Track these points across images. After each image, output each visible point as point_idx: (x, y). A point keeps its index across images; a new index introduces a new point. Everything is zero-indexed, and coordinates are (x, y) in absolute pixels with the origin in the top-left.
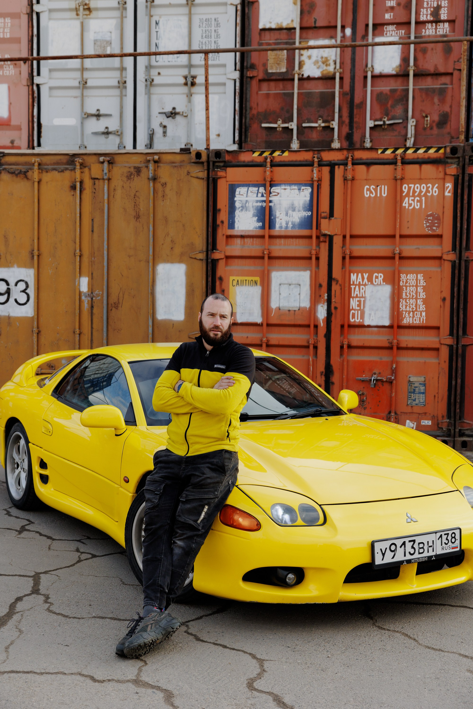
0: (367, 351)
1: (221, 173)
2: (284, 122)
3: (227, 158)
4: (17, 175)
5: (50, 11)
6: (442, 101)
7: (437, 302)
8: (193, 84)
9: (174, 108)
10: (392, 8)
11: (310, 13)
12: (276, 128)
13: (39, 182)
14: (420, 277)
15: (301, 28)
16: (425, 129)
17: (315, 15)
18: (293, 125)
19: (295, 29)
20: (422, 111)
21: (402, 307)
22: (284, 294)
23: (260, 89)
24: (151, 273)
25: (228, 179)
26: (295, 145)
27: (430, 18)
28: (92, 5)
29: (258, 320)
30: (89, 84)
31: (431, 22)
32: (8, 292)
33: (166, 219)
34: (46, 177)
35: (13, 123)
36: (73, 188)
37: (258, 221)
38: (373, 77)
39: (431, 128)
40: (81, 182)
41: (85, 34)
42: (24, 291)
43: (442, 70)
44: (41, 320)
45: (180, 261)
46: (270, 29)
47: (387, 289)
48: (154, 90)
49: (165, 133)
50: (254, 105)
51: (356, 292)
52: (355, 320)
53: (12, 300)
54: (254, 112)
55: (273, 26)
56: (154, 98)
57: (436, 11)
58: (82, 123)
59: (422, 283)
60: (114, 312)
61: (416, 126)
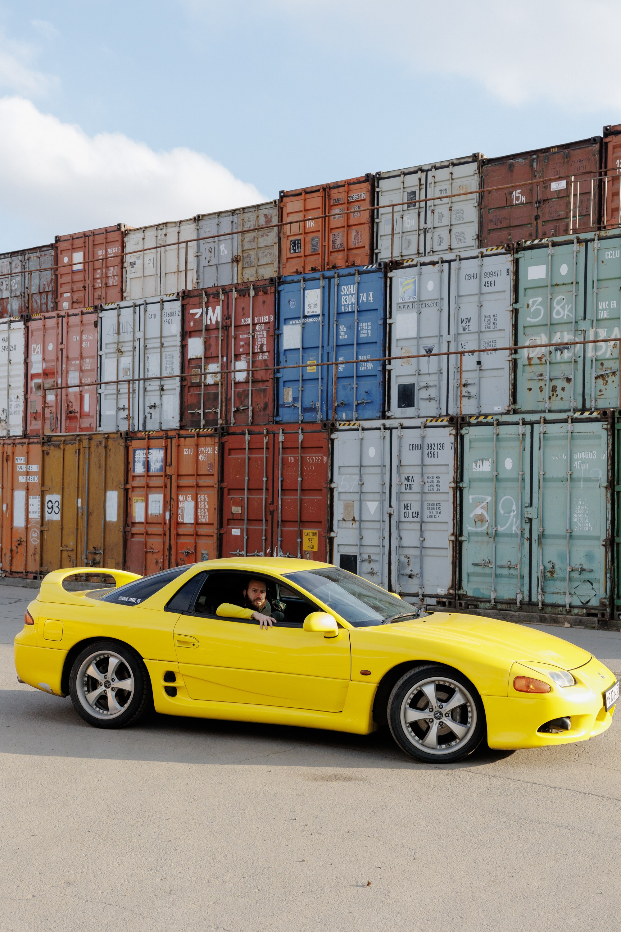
0: (187, 537)
1: (130, 444)
2: (198, 410)
3: (132, 435)
4: (56, 447)
5: (106, 354)
6: (265, 396)
7: (213, 510)
8: (163, 390)
9: (155, 403)
10: (243, 346)
11: (209, 349)
12: (194, 413)
13: (64, 450)
14: (206, 496)
15: (205, 358)
16: (258, 412)
17: (211, 351)
18: (201, 411)
19: (201, 358)
20: (256, 402)
21: (199, 513)
22: (153, 507)
23: (189, 392)
24: (103, 496)
25: (133, 446)
26: (202, 422)
27: (259, 351)
28: (122, 350)
29: (143, 520)
30: (121, 392)
31: (260, 352)
32: (52, 507)
33: (110, 467)
34: (67, 447)
35: (91, 414)
36: (76, 452)
37: (144, 468)
38: (235, 383)
39: (260, 411)
40: (79, 450)
41: (119, 365)
42: (57, 507)
43: (265, 379)
44: (64, 521)
45: (116, 490)
46: (193, 359)
47: (192, 504)
48: (146, 393)
49: (151, 417)
50: (186, 401)
51: (180, 506)
52: (180, 520)
53: (53, 511)
54: (186, 404)
55: (194, 357)
56: (147, 398)
57: (261, 347)
58: (117, 413)
59: (207, 500)
60: (90, 517)
61: (253, 410)
